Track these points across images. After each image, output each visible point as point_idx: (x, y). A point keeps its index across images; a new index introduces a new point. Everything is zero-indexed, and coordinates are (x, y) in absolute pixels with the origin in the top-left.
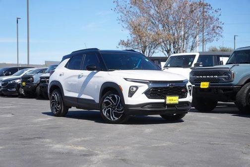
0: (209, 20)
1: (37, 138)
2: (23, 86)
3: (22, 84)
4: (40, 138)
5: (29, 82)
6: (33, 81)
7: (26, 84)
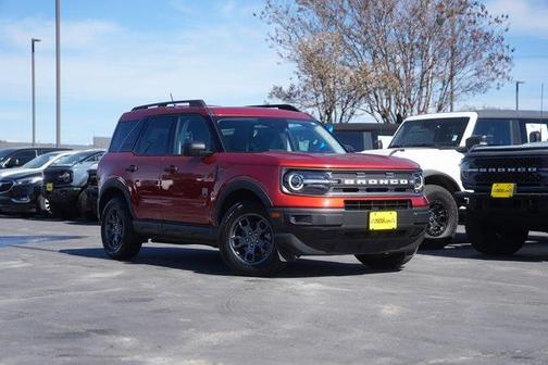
0: (481, 40)
1: (96, 331)
2: (49, 192)
3: (45, 187)
4: (103, 332)
5: (62, 181)
6: (71, 181)
7: (54, 187)
